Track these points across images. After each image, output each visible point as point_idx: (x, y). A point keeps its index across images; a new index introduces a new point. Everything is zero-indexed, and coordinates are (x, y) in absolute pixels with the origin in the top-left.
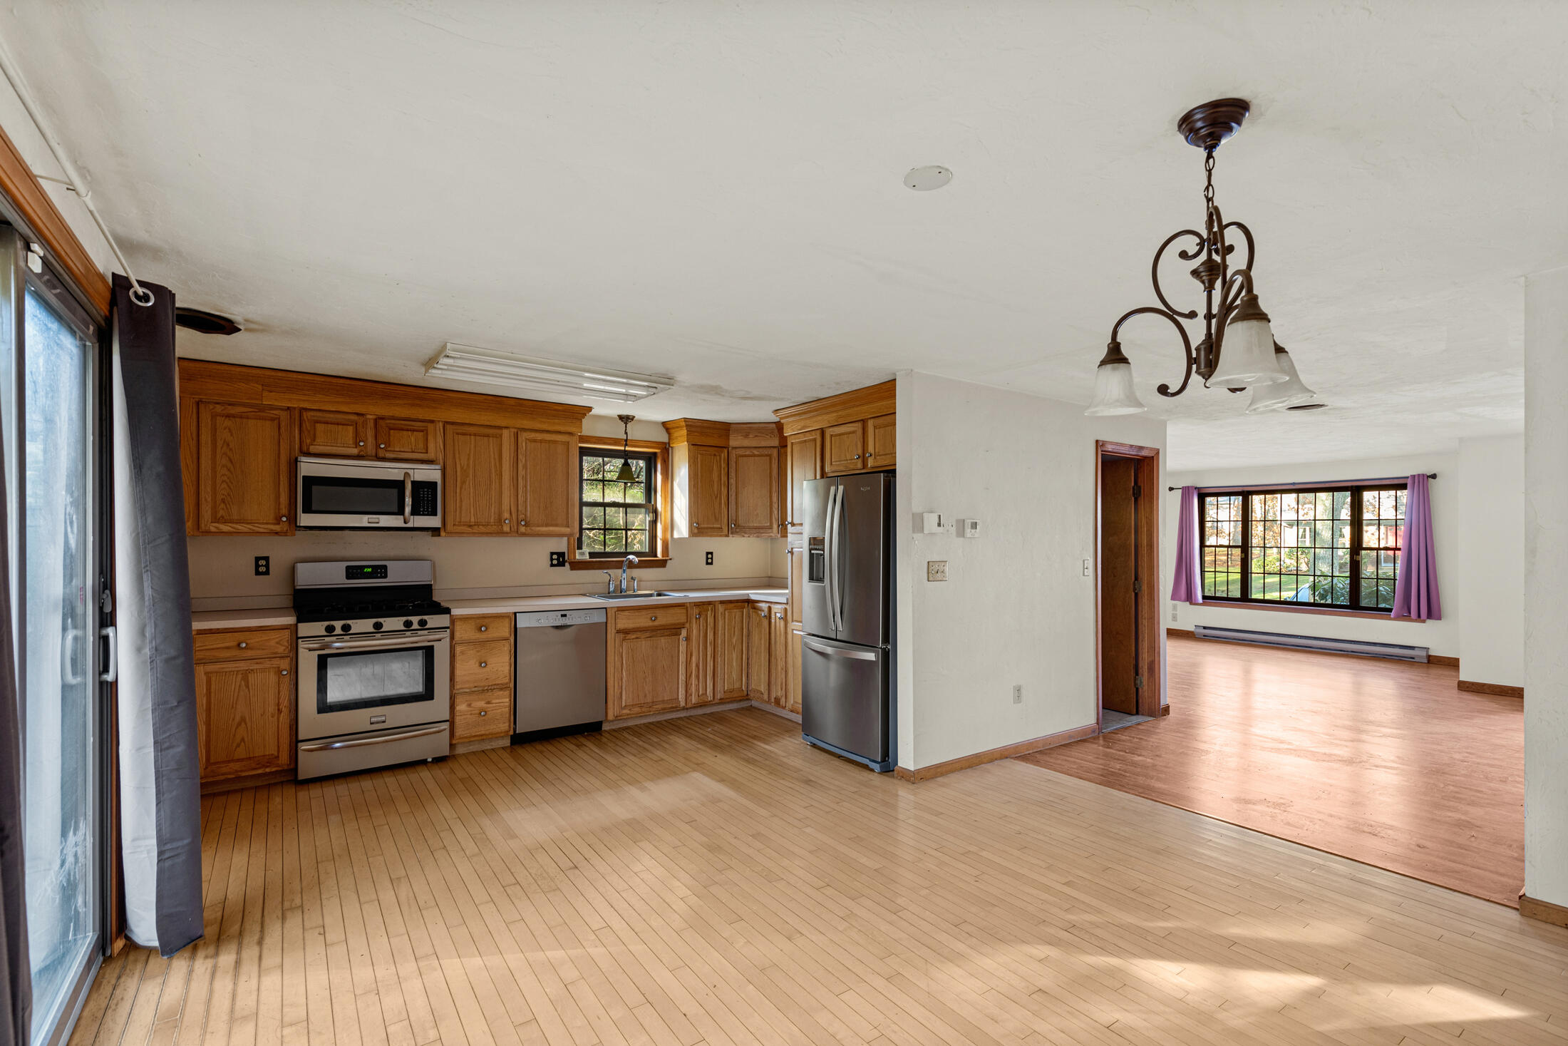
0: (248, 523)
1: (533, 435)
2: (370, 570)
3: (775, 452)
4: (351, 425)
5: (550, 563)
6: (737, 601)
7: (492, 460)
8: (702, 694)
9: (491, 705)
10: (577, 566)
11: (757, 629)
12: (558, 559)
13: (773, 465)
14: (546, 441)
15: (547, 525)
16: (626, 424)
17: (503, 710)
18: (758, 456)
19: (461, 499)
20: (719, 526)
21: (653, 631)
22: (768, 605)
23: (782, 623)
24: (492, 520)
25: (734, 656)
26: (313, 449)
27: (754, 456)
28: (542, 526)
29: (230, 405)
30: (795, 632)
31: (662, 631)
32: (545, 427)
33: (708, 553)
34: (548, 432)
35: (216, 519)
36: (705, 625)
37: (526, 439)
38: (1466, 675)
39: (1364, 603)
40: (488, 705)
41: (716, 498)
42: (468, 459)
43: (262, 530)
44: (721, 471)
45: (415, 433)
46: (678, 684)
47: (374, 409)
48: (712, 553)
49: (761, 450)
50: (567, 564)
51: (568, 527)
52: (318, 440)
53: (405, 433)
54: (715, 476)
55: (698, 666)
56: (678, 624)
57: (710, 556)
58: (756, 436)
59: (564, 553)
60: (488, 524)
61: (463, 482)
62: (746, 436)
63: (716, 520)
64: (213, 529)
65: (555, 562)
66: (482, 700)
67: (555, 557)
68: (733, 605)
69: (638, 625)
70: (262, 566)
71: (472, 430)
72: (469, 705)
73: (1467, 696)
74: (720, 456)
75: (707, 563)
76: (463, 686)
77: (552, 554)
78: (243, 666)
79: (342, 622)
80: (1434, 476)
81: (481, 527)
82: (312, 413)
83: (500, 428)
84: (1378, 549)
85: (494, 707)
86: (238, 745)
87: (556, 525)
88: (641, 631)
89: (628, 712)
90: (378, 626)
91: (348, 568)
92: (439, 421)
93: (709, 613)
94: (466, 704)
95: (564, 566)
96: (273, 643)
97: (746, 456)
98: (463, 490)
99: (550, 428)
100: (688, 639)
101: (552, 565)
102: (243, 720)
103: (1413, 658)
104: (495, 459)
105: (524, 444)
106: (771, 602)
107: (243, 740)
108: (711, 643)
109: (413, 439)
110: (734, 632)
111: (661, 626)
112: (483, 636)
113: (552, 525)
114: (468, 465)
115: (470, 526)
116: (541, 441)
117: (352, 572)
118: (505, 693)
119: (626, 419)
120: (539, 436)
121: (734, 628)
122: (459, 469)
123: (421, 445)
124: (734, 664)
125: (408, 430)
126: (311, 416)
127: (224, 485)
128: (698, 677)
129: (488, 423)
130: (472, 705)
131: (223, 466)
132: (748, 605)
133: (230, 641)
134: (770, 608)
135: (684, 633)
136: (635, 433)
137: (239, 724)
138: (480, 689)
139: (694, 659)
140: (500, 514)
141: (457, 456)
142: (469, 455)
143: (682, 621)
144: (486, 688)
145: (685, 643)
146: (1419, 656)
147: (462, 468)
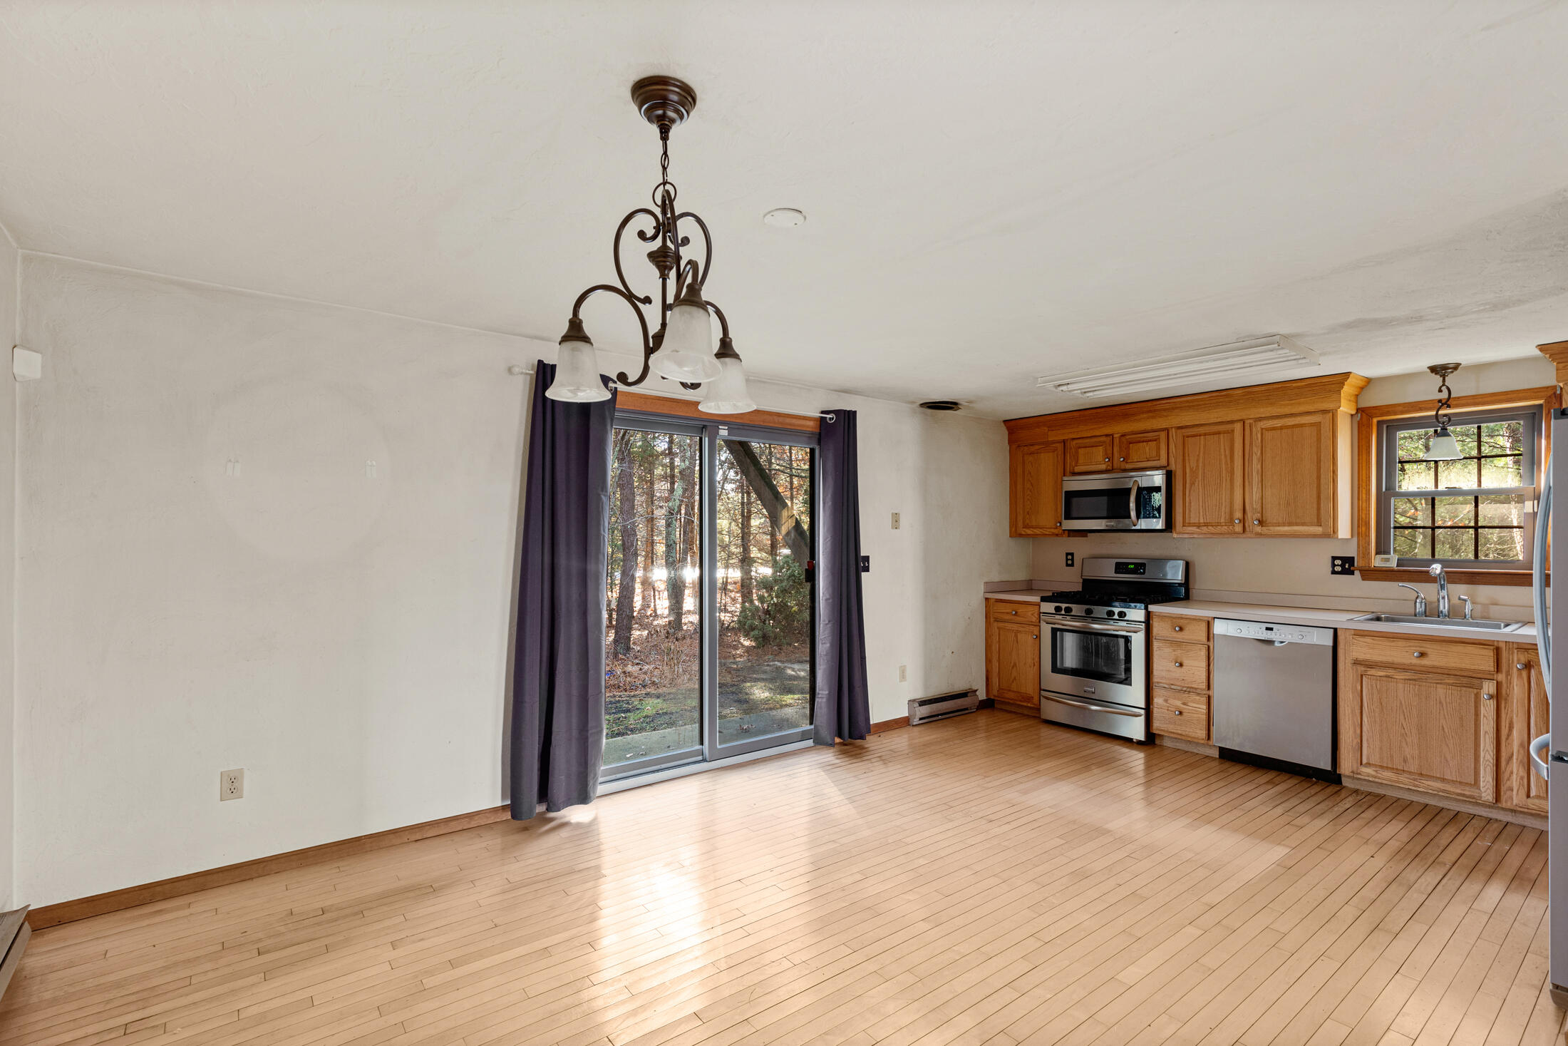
0: (1041, 528)
1: (1269, 424)
2: (1132, 566)
4: (1100, 446)
5: (1331, 569)
7: (1223, 457)
9: (1187, 707)
10: (1371, 574)
12: (1342, 566)
14: (1287, 427)
15: (1290, 524)
16: (1444, 377)
17: (1200, 716)
19: (1190, 500)
21: (1417, 672)
24: (1222, 520)
26: (1077, 469)
28: (1284, 525)
29: (1031, 445)
31: (1440, 677)
32: (1287, 410)
34: (1292, 415)
35: (1026, 526)
37: (1262, 429)
40: (1185, 706)
42: (1198, 461)
43: (1047, 533)
45: (1149, 443)
46: (1477, 763)
47: (1118, 428)
50: (1357, 573)
51: (1321, 526)
52: (1081, 461)
53: (1141, 444)
56: (1477, 671)
59: (1353, 558)
60: (1219, 524)
61: (1192, 484)
64: (1023, 533)
65: (1338, 569)
66: (1179, 699)
67: (1338, 562)
69: (1390, 659)
70: (1070, 559)
71: (1201, 430)
72: (1166, 701)
76: (1161, 681)
77: (1334, 558)
78: (1015, 627)
79: (1067, 605)
81: (1210, 527)
82: (1075, 442)
83: (1232, 422)
85: (1189, 709)
86: (1013, 682)
87: (1303, 524)
88: (1395, 668)
89: (1374, 773)
90: (1089, 612)
91: (1117, 564)
92: (1172, 428)
94: (1163, 699)
95: (1352, 573)
96: (1030, 614)
98: (1192, 491)
99: (1294, 411)
101: (1334, 572)
102: (1015, 665)
104: (1225, 456)
105: (1259, 436)
107: (1015, 678)
109: (1148, 449)
111: (1434, 667)
112: (1180, 636)
113: (1297, 524)
114: (1198, 466)
115: (1199, 527)
116: (1281, 428)
117: (1120, 568)
118: (1202, 699)
119: (1440, 370)
120: (1278, 423)
122: (1188, 471)
123: (1154, 453)
125: (1143, 442)
126: (1077, 444)
127: (1029, 502)
129: (1219, 420)
130: (1169, 702)
131: (1028, 488)
133: (1007, 609)
136: (1459, 385)
137: (1013, 667)
138: (1179, 688)
139: (1516, 734)
140: (1231, 513)
141: (1187, 458)
142: (1198, 455)
143: (1484, 668)
144: (1185, 689)
147: (1191, 469)
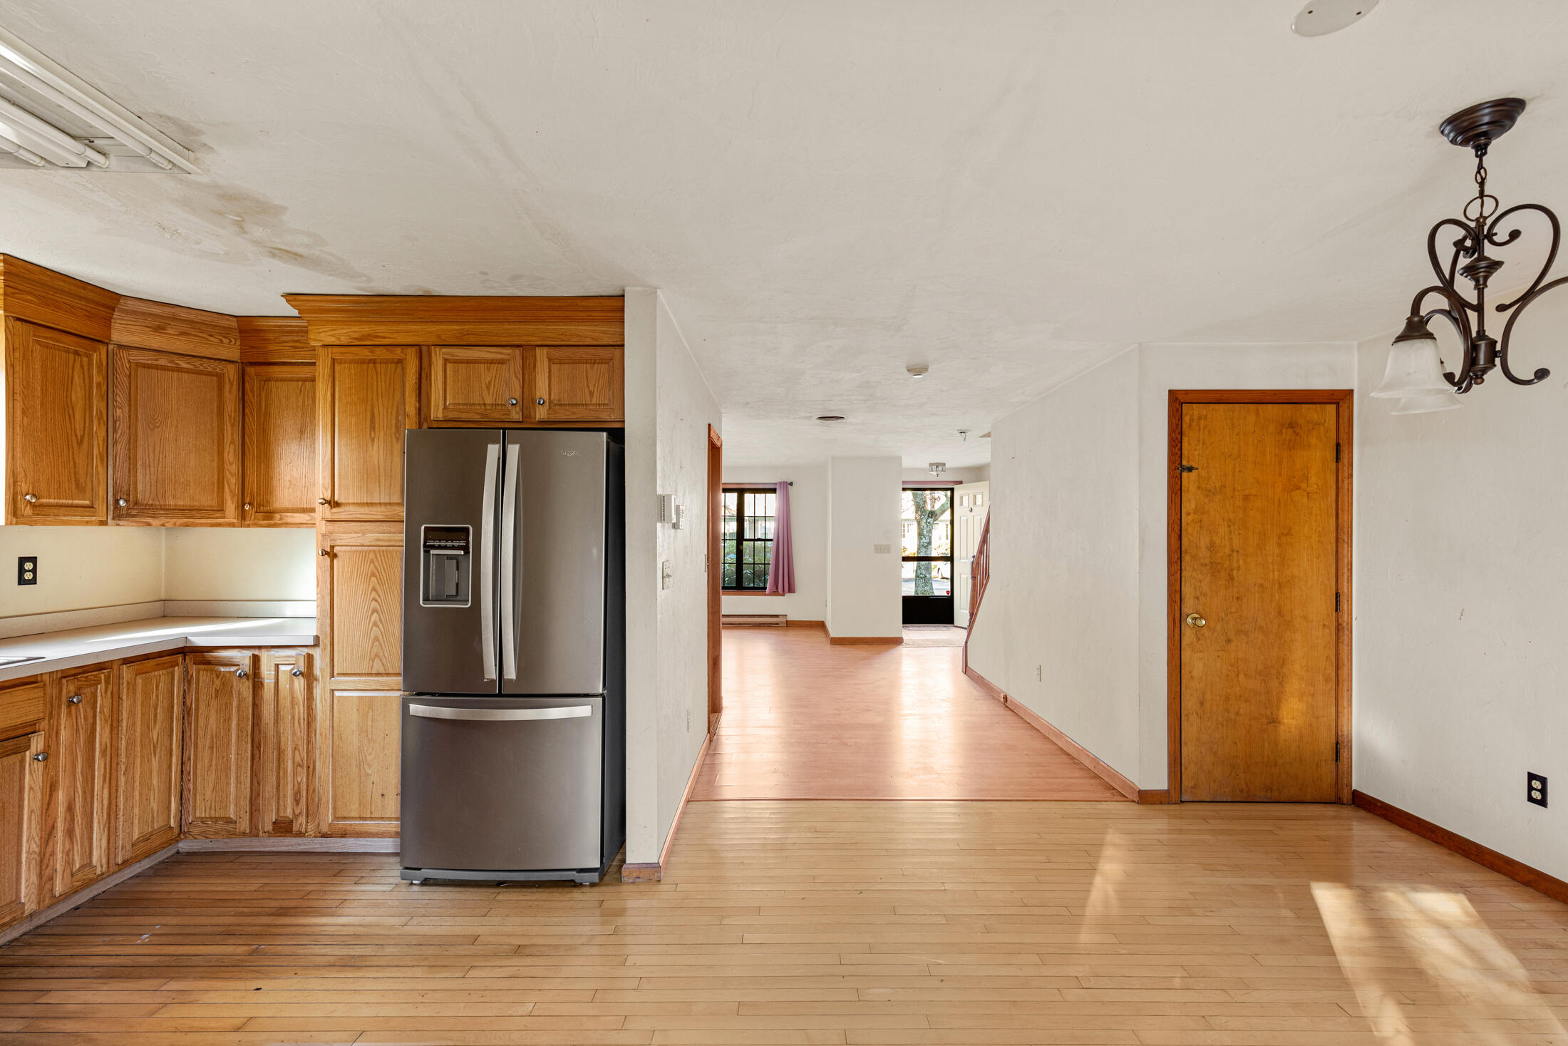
3: (231, 372)
6: (160, 654)
8: (82, 867)
11: (214, 703)
13: (226, 394)
18: (188, 371)
20: (87, 502)
22: (249, 653)
23: (300, 684)
25: (155, 763)
27: (179, 370)
30: (337, 694)
33: (22, 561)
36: (90, 714)
38: (834, 632)
39: (745, 584)
41: (80, 443)
44: (91, 387)
46: (19, 862)
48: (33, 560)
49: (197, 362)
54: (77, 395)
55: (70, 809)
56: (22, 726)
57: (29, 566)
58: (182, 333)
62: (159, 329)
63: (80, 490)
68: (152, 662)
73: (838, 648)
74: (89, 357)
75: (22, 581)
80: (791, 484)
84: (754, 540)
93: (101, 688)
97: (157, 367)
100: (47, 755)
103: (778, 624)
106: (260, 647)
108: (103, 752)
110: (155, 716)
121: (156, 709)
124: (155, 781)
128: (70, 833)
132: (184, 659)
134: (256, 660)
135: (37, 743)
139: (61, 796)
143: (32, 717)
145: (39, 766)
146: (781, 622)
